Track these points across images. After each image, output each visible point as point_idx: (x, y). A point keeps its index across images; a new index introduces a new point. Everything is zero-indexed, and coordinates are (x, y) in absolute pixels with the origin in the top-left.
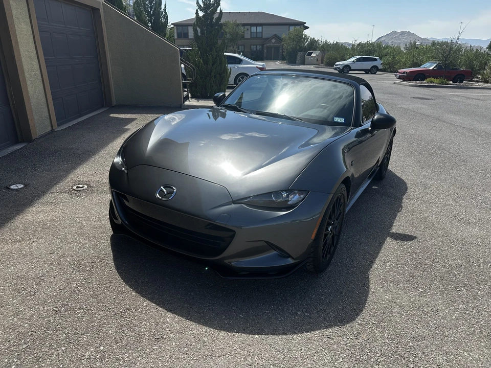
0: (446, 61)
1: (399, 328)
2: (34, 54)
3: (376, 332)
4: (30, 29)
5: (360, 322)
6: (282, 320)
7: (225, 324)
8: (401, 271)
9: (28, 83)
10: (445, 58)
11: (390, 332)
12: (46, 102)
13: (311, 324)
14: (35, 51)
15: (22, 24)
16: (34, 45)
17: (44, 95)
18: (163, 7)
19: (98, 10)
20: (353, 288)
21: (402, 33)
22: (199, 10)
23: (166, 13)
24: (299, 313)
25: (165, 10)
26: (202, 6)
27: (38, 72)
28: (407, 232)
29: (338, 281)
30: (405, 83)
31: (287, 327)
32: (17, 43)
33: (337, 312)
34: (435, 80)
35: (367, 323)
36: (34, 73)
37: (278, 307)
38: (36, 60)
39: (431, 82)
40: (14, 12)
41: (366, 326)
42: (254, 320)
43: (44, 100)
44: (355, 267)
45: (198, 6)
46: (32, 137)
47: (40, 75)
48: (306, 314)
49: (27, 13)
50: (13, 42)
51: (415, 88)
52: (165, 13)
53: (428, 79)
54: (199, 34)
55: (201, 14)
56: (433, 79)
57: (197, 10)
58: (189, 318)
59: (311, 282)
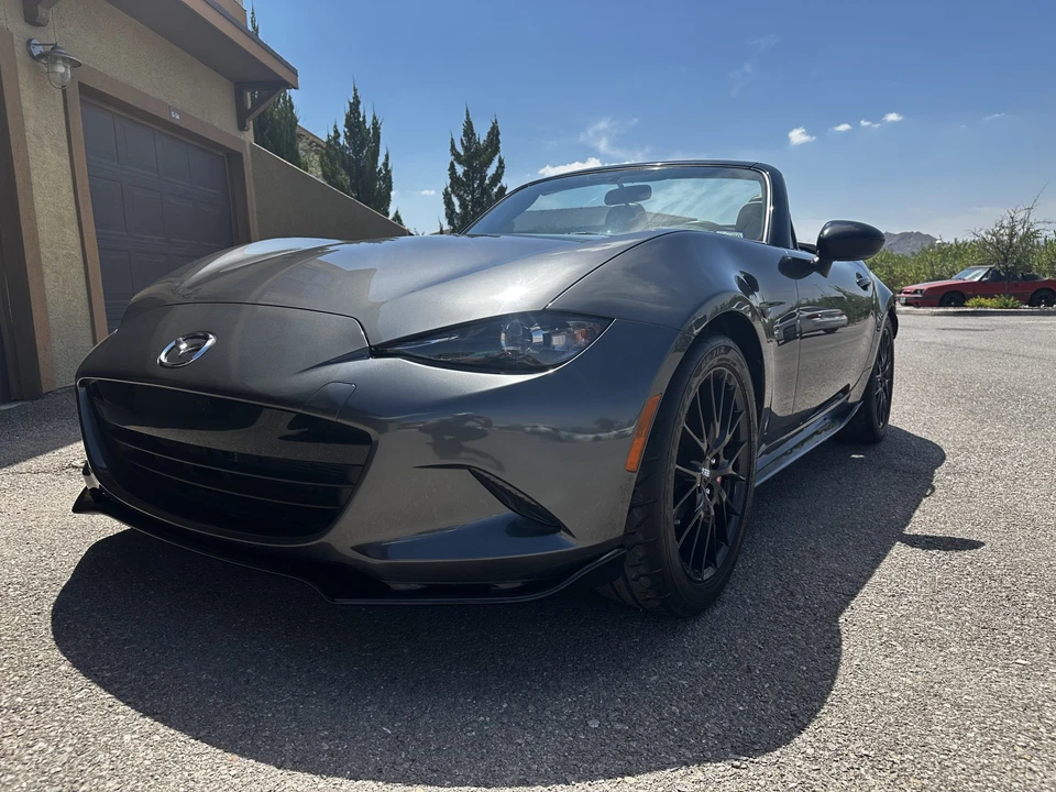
0: (1006, 260)
1: (958, 769)
2: (70, 213)
3: (872, 782)
4: (67, 162)
5: (810, 751)
6: (527, 743)
7: (321, 752)
8: (949, 617)
9: (47, 271)
10: (1003, 253)
11: (926, 782)
12: (88, 318)
13: (632, 754)
14: (72, 208)
15: (49, 150)
16: (72, 194)
17: (86, 302)
18: (381, 160)
19: (240, 155)
20: (791, 656)
21: (905, 236)
22: (455, 163)
23: (388, 172)
24: (594, 724)
25: (386, 165)
26: (462, 153)
27: (77, 252)
28: (959, 534)
29: (740, 641)
30: (921, 310)
31: (541, 764)
32: (29, 183)
33: (731, 721)
34: (988, 302)
35: (838, 755)
36: (65, 252)
37: (525, 707)
38: (75, 227)
39: (981, 306)
40: (30, 124)
41: (835, 764)
42: (426, 742)
43: (86, 311)
44: (799, 608)
45: (453, 154)
46: (41, 387)
47: (80, 257)
48: (618, 726)
49: (64, 130)
50: (19, 180)
51: (944, 317)
52: (386, 170)
53: (972, 302)
54: (458, 210)
55: (460, 170)
56: (983, 301)
57: (452, 165)
58: (202, 734)
59: (651, 643)
